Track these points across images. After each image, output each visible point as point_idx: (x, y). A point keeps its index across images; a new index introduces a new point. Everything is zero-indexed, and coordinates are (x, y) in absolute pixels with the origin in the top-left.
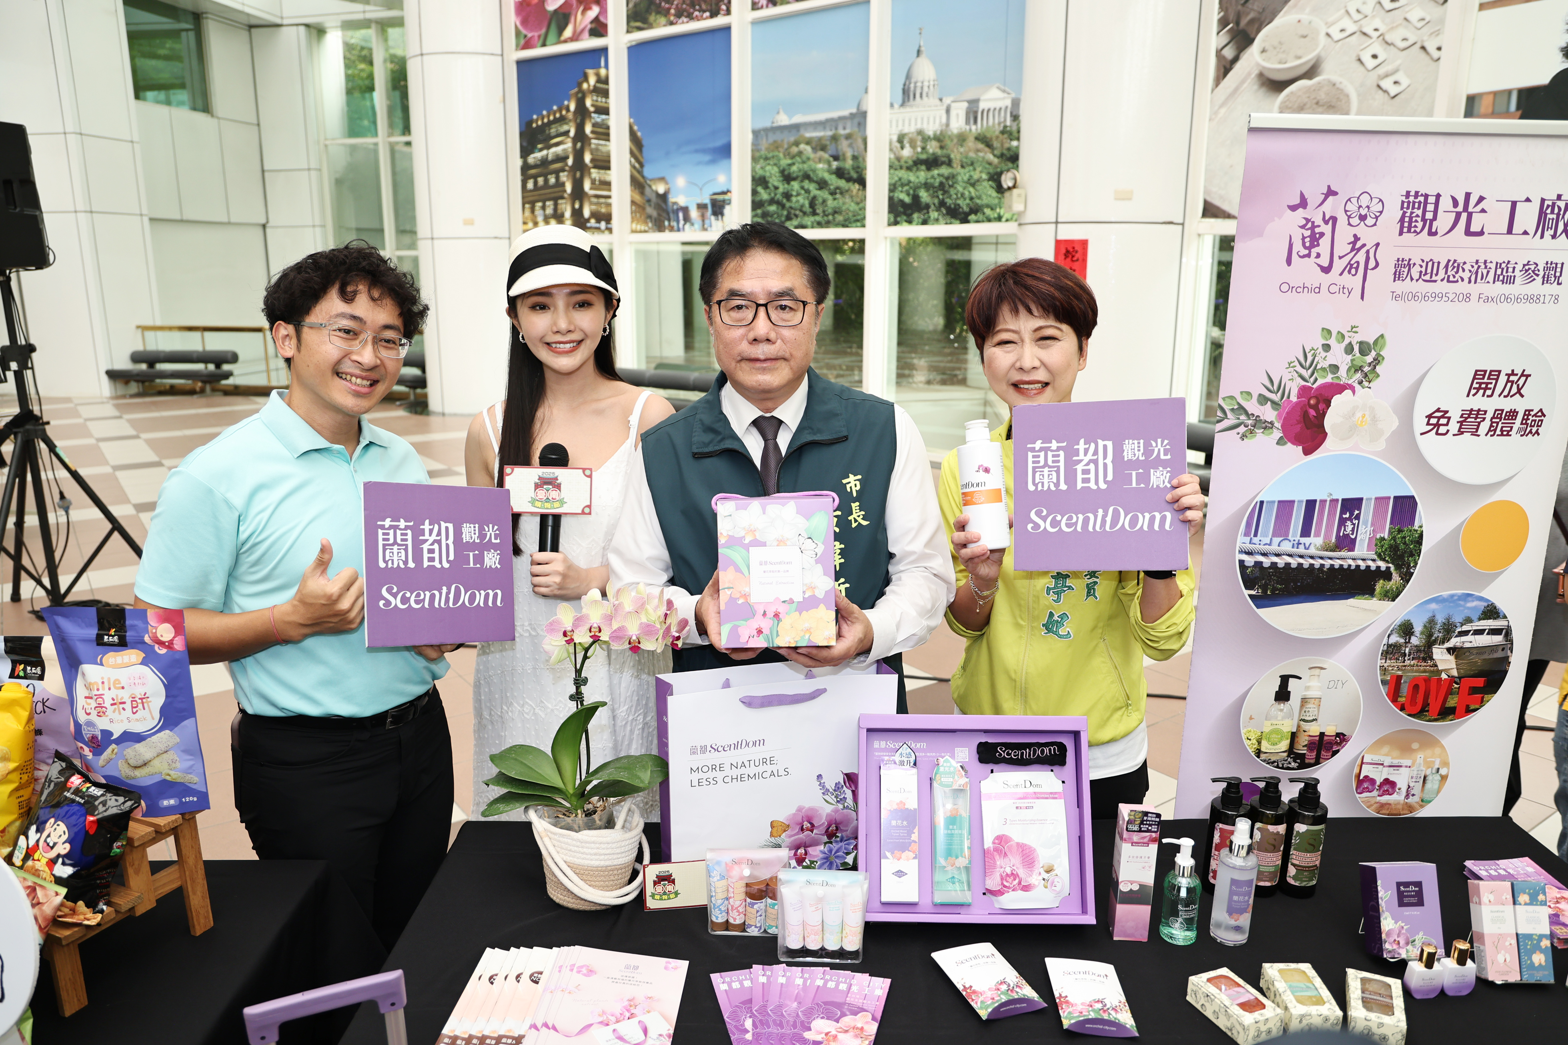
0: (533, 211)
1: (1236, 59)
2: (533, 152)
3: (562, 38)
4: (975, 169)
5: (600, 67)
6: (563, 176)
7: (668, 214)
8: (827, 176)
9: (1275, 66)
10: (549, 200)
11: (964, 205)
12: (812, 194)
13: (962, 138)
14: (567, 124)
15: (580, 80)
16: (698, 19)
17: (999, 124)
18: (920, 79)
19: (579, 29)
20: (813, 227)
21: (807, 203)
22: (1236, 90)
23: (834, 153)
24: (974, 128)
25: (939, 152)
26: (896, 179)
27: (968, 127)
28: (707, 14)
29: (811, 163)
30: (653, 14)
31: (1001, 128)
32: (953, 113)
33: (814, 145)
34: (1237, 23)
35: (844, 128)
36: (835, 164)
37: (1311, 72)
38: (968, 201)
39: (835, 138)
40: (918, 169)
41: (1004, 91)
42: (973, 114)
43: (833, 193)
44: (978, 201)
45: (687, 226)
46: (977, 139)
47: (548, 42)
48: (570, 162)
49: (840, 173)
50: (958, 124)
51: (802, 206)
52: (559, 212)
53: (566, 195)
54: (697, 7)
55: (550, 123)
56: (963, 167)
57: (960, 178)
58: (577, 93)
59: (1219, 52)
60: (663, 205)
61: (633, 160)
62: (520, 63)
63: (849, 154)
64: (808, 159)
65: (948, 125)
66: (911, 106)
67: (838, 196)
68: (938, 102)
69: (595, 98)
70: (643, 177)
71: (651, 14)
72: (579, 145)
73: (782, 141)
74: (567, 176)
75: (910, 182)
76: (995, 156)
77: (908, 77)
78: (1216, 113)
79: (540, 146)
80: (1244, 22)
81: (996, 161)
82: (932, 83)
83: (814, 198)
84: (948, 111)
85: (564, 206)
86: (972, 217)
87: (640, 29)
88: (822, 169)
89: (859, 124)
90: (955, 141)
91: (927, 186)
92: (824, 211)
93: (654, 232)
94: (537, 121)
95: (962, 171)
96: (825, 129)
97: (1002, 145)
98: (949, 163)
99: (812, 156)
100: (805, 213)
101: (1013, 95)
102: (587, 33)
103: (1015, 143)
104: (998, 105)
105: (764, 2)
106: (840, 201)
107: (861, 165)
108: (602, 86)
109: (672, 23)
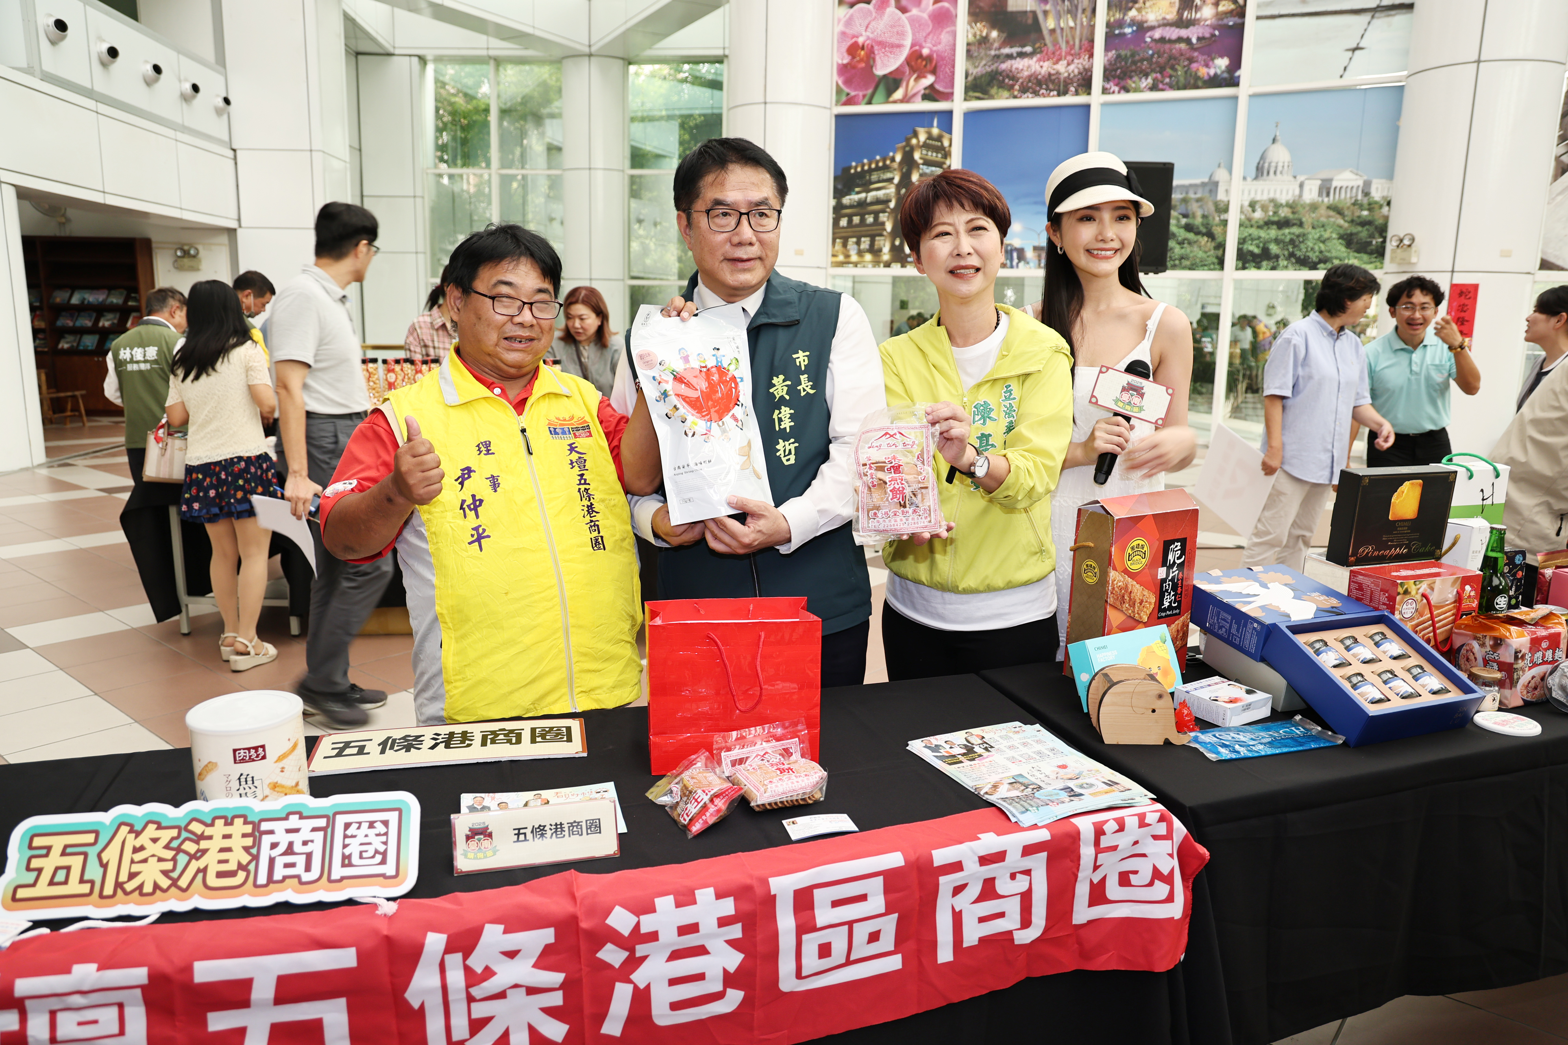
0: (845, 245)
2: (850, 194)
3: (891, 99)
4: (1325, 230)
5: (932, 126)
6: (883, 217)
8: (1175, 230)
10: (865, 236)
11: (1314, 256)
13: (1314, 207)
14: (891, 172)
15: (909, 136)
16: (1044, 96)
17: (1351, 198)
18: (1275, 160)
19: (910, 93)
23: (1184, 212)
24: (1326, 200)
25: (1291, 216)
26: (1246, 234)
27: (1320, 199)
28: (1055, 93)
30: (995, 88)
31: (1353, 201)
32: (1306, 188)
35: (1195, 193)
36: (1184, 221)
38: (1317, 254)
39: (1185, 200)
40: (1268, 228)
41: (1357, 174)
42: (1325, 188)
43: (1181, 243)
44: (1328, 254)
45: (1021, 264)
46: (1329, 208)
47: (874, 101)
48: (892, 205)
50: (1311, 194)
52: (876, 247)
53: (885, 233)
54: (1044, 86)
55: (871, 171)
56: (1313, 228)
57: (1310, 236)
58: (904, 147)
59: (1556, 160)
62: (839, 117)
63: (1199, 213)
65: (1300, 196)
66: (1265, 180)
67: (1185, 245)
68: (1293, 179)
69: (924, 152)
71: (992, 87)
72: (903, 191)
74: (888, 217)
75: (1259, 238)
76: (1346, 221)
77: (1263, 157)
78: (1552, 199)
79: (857, 189)
81: (1346, 225)
82: (1286, 164)
84: (1301, 186)
85: (882, 243)
87: (979, 99)
89: (1211, 191)
90: (1307, 208)
91: (1277, 241)
94: (856, 168)
95: (1313, 231)
97: (1353, 214)
98: (1301, 224)
101: (1365, 178)
102: (919, 97)
103: (1365, 213)
104: (1350, 184)
105: (1116, 89)
106: (1187, 249)
107: (1211, 222)
108: (933, 143)
109: (1015, 97)
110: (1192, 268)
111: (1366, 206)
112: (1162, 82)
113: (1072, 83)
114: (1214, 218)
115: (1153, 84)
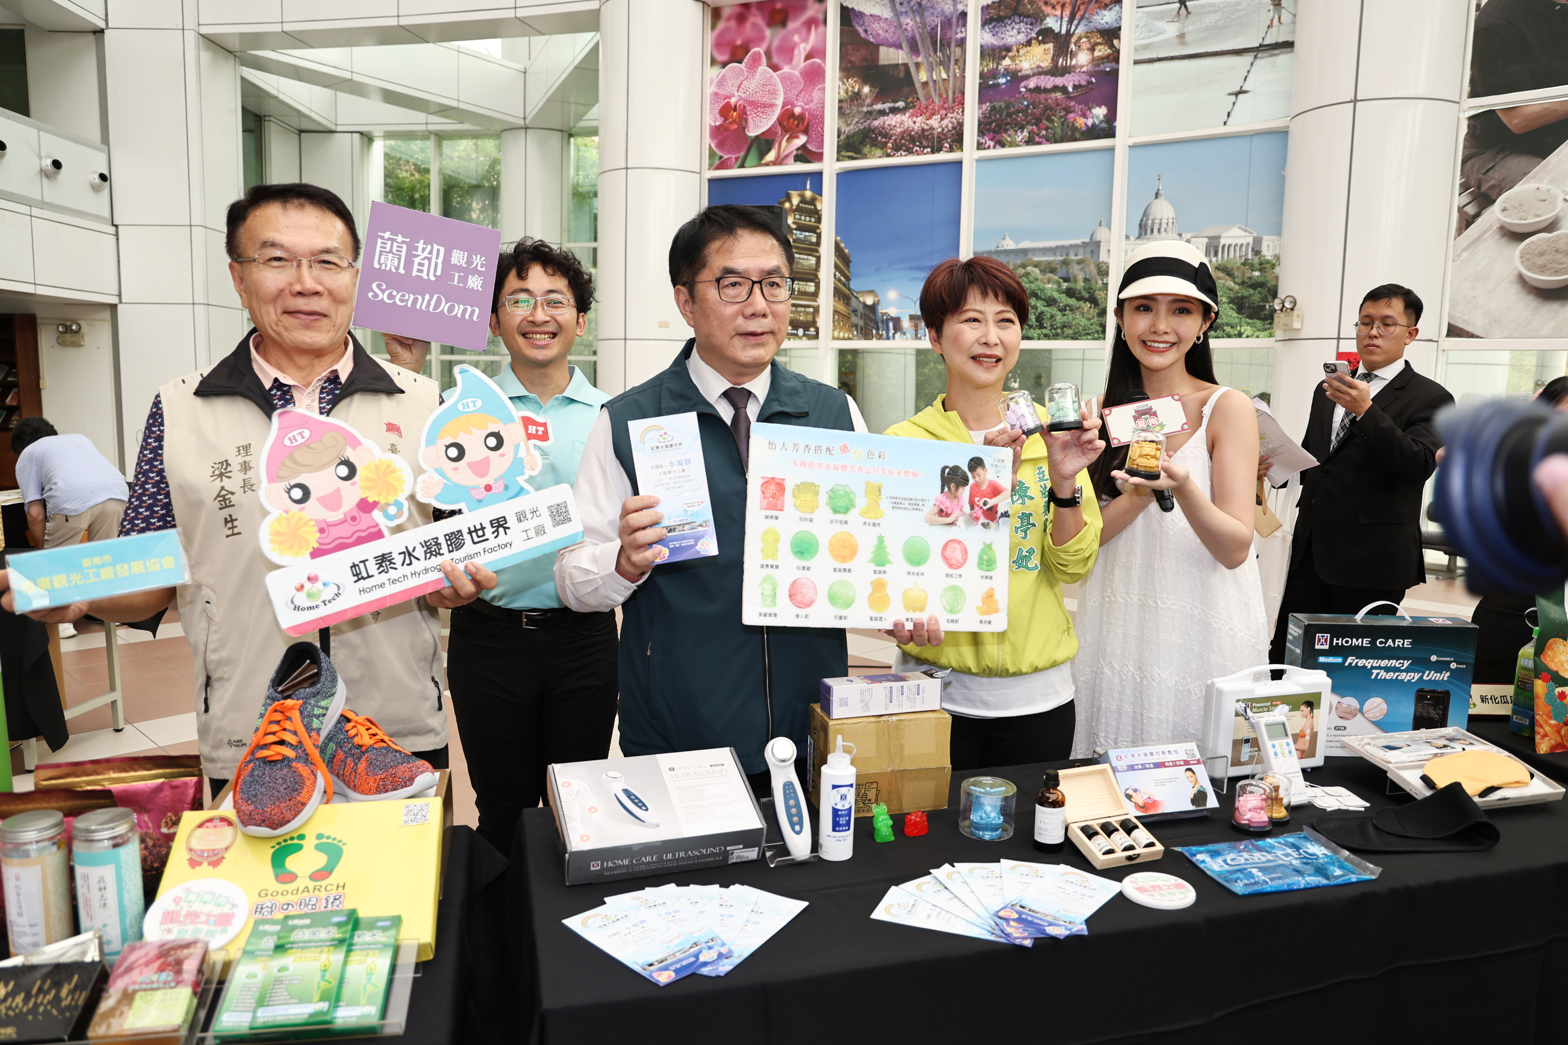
1: (1478, 215)
3: (764, 162)
5: (805, 189)
7: (876, 323)
8: (1056, 295)
9: (1514, 221)
12: (1039, 310)
15: (782, 200)
16: (918, 153)
17: (1240, 257)
18: (1159, 216)
19: (784, 154)
22: (1478, 238)
23: (1065, 275)
24: (1214, 259)
28: (929, 150)
29: (1039, 283)
30: (868, 146)
31: (1243, 260)
33: (1042, 268)
34: (1479, 187)
35: (1076, 255)
36: (1065, 285)
37: (1551, 227)
39: (1065, 263)
41: (1246, 231)
42: (1213, 247)
43: (1062, 310)
45: (898, 335)
47: (747, 164)
49: (1070, 293)
54: (918, 143)
59: (1461, 209)
60: (872, 316)
61: (838, 273)
62: (711, 182)
63: (1081, 277)
64: (1036, 279)
66: (1149, 239)
67: (1068, 312)
69: (798, 217)
70: (849, 289)
71: (865, 146)
73: (1008, 263)
76: (1237, 284)
77: (1146, 214)
78: (1459, 255)
80: (1484, 187)
81: (1237, 288)
82: (1171, 221)
83: (1042, 313)
87: (852, 158)
88: (1051, 289)
89: (1093, 252)
92: (1052, 325)
93: (860, 338)
96: (1055, 254)
97: (1243, 275)
99: (1040, 277)
101: (1256, 235)
102: (792, 159)
103: (1256, 274)
104: (1240, 241)
105: (992, 143)
106: (1069, 317)
107: (1093, 287)
108: (806, 206)
109: (888, 155)
110: (1074, 337)
111: (1257, 266)
112: (1038, 135)
113: (945, 139)
114: (1096, 282)
115: (1029, 137)
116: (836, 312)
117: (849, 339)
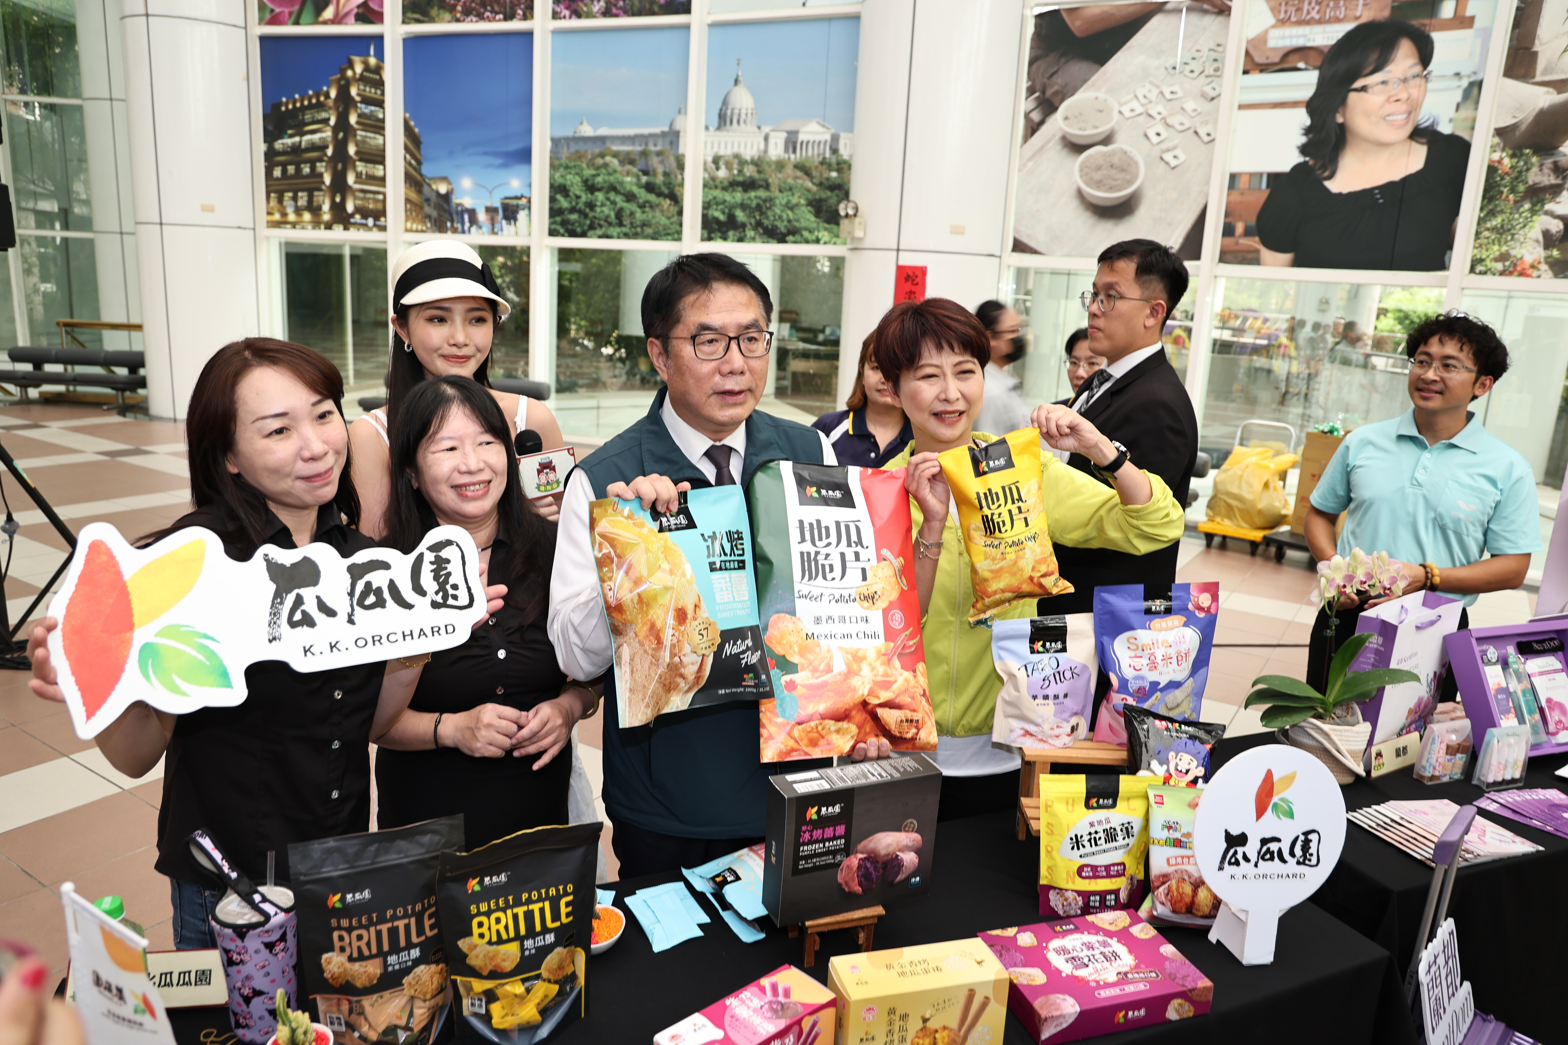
0: (280, 200)
1: (1042, 122)
2: (282, 138)
3: (321, 19)
4: (793, 195)
5: (368, 55)
6: (321, 167)
7: (451, 215)
8: (635, 189)
9: (1074, 131)
10: (302, 190)
11: (782, 226)
12: (618, 206)
13: (780, 165)
14: (326, 111)
15: (344, 66)
16: (489, 20)
17: (819, 155)
18: (738, 106)
19: (342, 12)
20: (619, 237)
21: (613, 214)
22: (1042, 148)
23: (644, 168)
24: (792, 156)
25: (756, 176)
26: (711, 197)
27: (786, 156)
28: (501, 16)
29: (618, 175)
30: (436, 8)
31: (821, 159)
32: (772, 141)
33: (621, 158)
34: (1043, 92)
35: (655, 145)
36: (644, 179)
37: (1106, 141)
38: (786, 223)
39: (645, 154)
40: (734, 190)
41: (824, 126)
42: (791, 143)
43: (642, 207)
44: (797, 224)
45: (474, 229)
46: (796, 167)
47: (302, 21)
48: (330, 152)
49: (650, 188)
50: (776, 151)
51: (608, 217)
52: (315, 204)
53: (323, 187)
54: (489, 8)
55: (303, 108)
56: (781, 191)
57: (777, 202)
58: (339, 80)
59: (1027, 115)
60: (446, 206)
61: (408, 156)
62: (264, 40)
63: (660, 170)
64: (615, 171)
65: (766, 151)
66: (728, 131)
67: (647, 209)
68: (756, 130)
69: (362, 87)
70: (421, 175)
71: (432, 7)
72: (341, 135)
73: (586, 152)
74: (326, 167)
75: (724, 202)
76: (814, 184)
77: (725, 103)
78: (1024, 165)
79: (290, 132)
80: (1049, 93)
81: (814, 188)
82: (750, 111)
83: (621, 209)
84: (766, 138)
85: (321, 199)
86: (790, 238)
87: (418, 21)
88: (631, 183)
89: (671, 143)
90: (773, 167)
91: (743, 206)
92: (631, 223)
93: (434, 232)
94: (287, 104)
95: (780, 195)
96: (633, 144)
97: (821, 174)
98: (767, 187)
99: (619, 168)
100: (610, 224)
101: (833, 131)
102: (352, 18)
103: (834, 174)
104: (818, 138)
105: (567, 13)
106: (649, 215)
107: (673, 181)
108: (371, 75)
109: (458, 20)
110: (655, 237)
111: (835, 166)
112: (615, 6)
113: (519, 5)
114: (676, 177)
115: (606, 8)
116: (407, 200)
117: (422, 231)
